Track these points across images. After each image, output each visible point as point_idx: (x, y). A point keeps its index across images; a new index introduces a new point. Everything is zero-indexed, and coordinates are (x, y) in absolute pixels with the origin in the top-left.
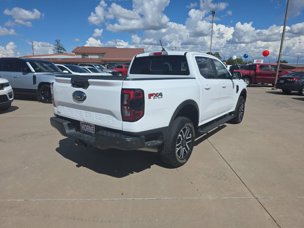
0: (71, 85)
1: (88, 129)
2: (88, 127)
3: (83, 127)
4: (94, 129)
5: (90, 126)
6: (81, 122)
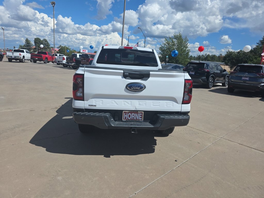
0: (121, 77)
3: (126, 116)
4: (142, 115)
5: (136, 114)
6: (123, 112)
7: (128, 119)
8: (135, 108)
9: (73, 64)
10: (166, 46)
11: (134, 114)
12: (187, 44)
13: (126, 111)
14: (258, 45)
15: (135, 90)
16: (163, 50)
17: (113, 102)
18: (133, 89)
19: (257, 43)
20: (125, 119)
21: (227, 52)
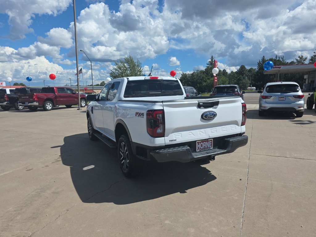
0: (196, 107)
1: (205, 145)
2: (205, 144)
3: (199, 146)
4: (212, 143)
5: (207, 142)
6: (197, 142)
7: (201, 149)
8: (208, 136)
9: (5, 103)
10: (117, 71)
11: (205, 143)
12: (141, 68)
13: (199, 141)
14: (208, 65)
15: (210, 118)
16: (115, 76)
17: (190, 133)
18: (208, 118)
19: (207, 64)
20: (199, 149)
21: (182, 75)
